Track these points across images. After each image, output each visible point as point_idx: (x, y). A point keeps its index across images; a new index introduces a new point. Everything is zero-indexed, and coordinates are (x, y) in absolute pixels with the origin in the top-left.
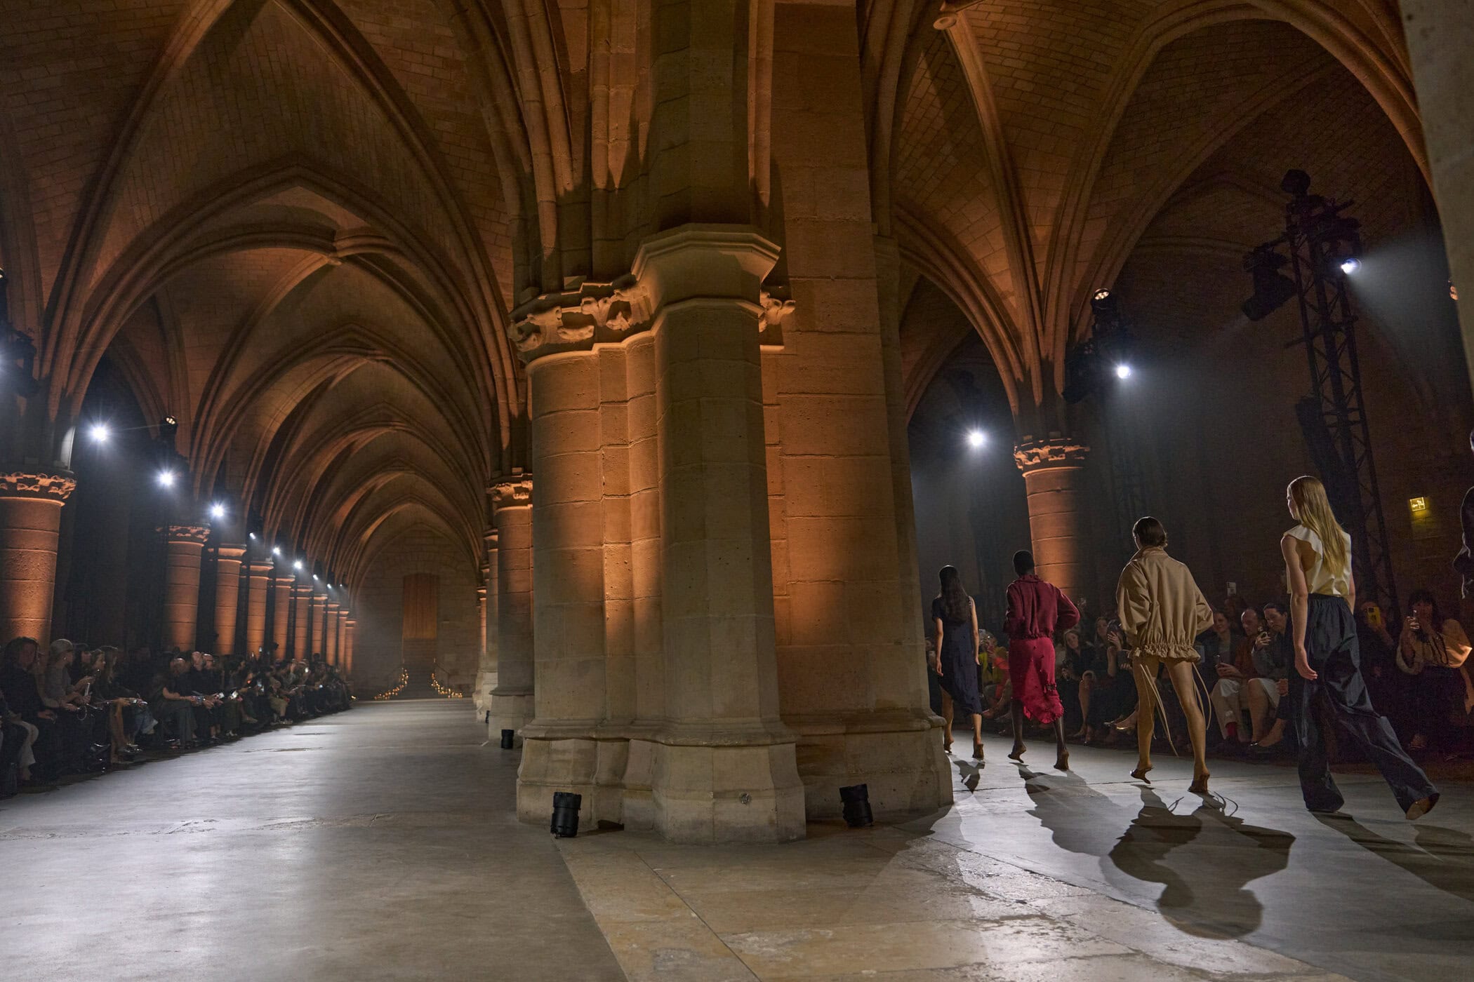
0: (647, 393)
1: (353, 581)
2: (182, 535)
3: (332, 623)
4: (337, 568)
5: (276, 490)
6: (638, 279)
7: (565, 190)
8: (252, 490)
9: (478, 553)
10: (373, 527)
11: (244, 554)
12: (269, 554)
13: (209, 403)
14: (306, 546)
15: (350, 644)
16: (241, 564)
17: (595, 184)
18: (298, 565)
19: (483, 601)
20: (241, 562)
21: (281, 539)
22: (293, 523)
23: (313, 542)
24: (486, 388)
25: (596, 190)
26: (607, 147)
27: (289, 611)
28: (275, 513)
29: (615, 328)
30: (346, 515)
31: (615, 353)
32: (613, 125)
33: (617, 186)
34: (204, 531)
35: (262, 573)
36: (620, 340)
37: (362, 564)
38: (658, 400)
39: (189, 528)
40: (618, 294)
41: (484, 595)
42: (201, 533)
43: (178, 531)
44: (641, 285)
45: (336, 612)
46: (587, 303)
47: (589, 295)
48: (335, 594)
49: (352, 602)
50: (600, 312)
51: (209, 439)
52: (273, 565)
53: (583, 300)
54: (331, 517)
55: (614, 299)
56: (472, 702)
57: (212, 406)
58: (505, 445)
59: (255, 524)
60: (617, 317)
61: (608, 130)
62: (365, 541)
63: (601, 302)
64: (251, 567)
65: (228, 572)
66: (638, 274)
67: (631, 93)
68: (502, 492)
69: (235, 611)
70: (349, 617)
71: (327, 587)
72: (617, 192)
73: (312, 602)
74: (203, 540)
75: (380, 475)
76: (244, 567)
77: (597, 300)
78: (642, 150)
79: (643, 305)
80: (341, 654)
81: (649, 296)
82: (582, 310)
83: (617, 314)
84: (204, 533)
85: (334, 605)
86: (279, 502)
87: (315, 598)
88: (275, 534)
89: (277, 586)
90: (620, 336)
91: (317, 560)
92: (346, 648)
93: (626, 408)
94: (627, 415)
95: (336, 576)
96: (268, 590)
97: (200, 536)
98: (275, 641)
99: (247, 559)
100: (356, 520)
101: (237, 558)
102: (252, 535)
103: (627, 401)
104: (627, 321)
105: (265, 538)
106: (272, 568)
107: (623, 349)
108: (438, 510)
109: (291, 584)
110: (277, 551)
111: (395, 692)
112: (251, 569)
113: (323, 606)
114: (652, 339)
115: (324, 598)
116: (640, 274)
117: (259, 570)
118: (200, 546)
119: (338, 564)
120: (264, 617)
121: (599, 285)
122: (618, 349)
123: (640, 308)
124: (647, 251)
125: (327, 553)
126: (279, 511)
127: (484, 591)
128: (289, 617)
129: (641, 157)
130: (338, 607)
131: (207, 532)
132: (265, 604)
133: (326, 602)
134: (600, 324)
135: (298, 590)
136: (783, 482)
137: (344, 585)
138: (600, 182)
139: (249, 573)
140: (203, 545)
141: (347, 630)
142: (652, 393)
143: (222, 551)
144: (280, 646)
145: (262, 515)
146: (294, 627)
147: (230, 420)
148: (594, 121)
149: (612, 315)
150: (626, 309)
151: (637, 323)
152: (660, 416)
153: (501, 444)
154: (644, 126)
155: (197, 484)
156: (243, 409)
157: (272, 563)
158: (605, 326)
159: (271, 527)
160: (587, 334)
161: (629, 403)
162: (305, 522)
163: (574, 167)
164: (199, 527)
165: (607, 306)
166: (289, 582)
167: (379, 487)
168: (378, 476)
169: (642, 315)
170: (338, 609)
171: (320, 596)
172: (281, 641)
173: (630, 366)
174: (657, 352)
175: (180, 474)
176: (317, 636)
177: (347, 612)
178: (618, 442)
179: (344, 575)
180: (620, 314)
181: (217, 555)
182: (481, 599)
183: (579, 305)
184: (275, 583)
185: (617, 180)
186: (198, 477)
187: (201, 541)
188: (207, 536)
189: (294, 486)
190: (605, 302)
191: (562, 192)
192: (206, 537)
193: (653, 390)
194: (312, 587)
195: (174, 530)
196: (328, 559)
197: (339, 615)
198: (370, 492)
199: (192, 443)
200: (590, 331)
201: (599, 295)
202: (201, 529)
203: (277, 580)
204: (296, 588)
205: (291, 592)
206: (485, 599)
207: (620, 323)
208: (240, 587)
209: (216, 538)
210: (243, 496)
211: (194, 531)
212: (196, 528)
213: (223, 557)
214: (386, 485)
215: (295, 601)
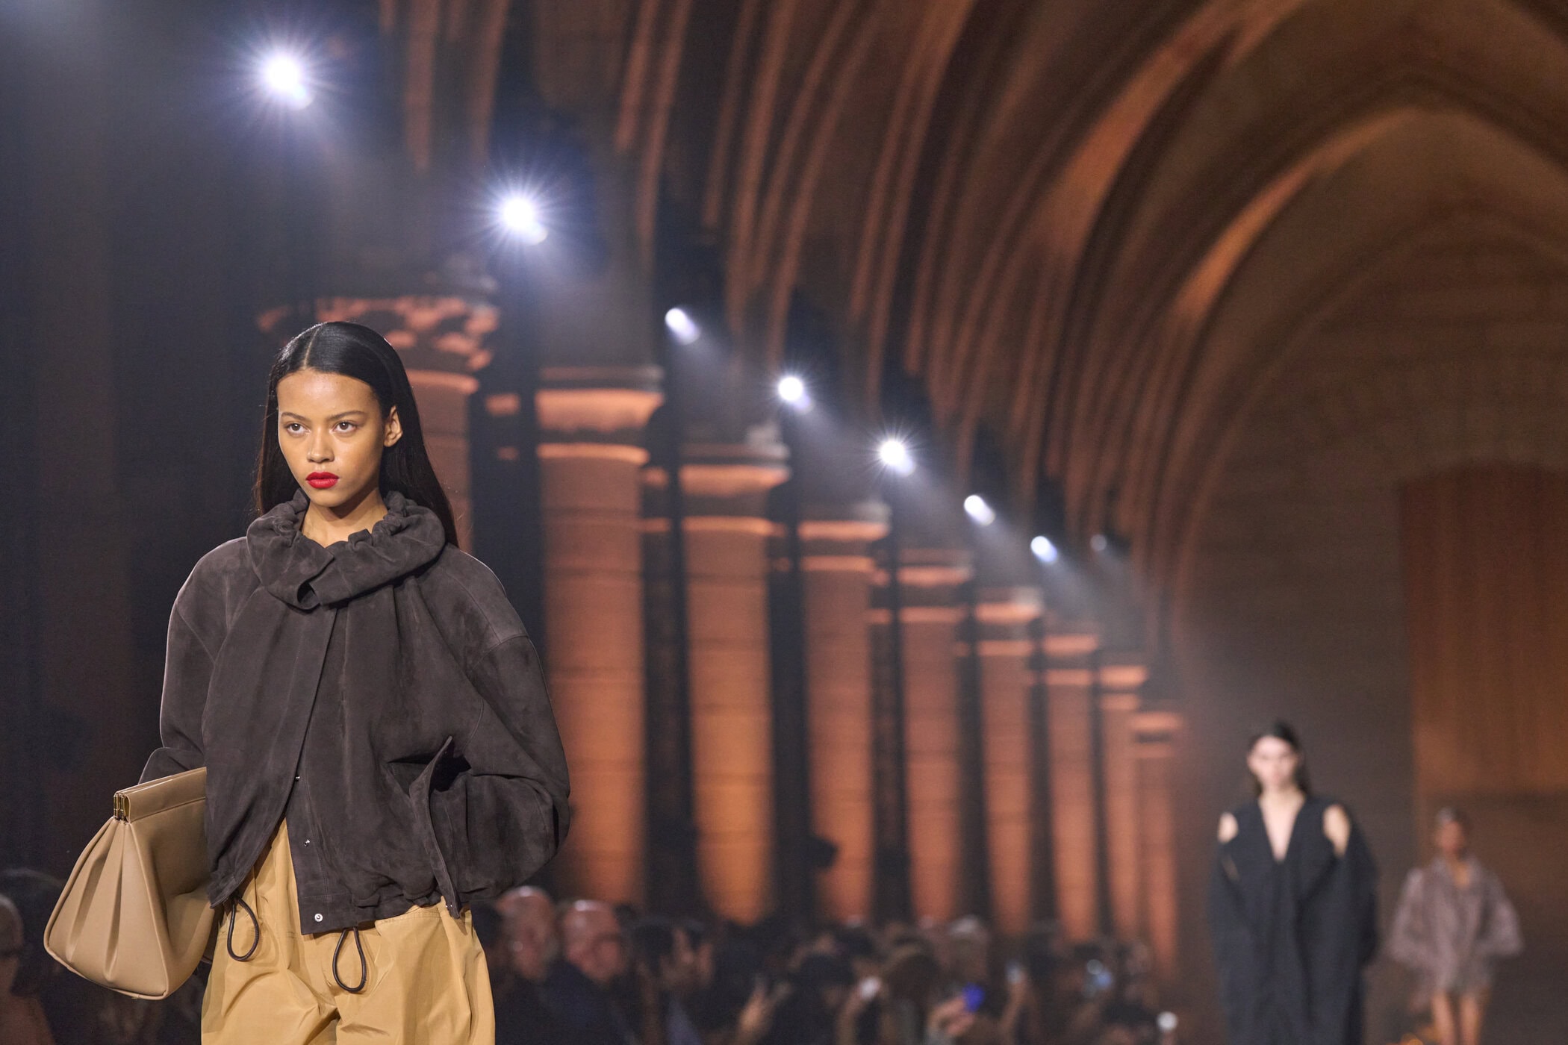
1: (1151, 516)
4: (1074, 459)
5: (767, 86)
8: (664, 97)
11: (657, 416)
14: (925, 355)
15: (1160, 830)
16: (645, 467)
18: (895, 454)
20: (641, 455)
21: (810, 333)
28: (773, 203)
35: (734, 505)
39: (402, 306)
42: (455, 324)
48: (1072, 585)
49: (1154, 620)
52: (782, 462)
59: (687, 262)
62: (1199, 313)
64: (687, 474)
65: (588, 505)
69: (636, 696)
70: (1149, 696)
71: (1034, 554)
73: (972, 631)
74: (470, 355)
76: (657, 477)
80: (1125, 881)
84: (474, 323)
86: (788, 147)
87: (983, 611)
88: (780, 302)
89: (811, 562)
92: (1143, 848)
96: (771, 582)
97: (456, 343)
98: (820, 832)
100: (1149, 214)
101: (621, 435)
102: (678, 321)
105: (738, 328)
106: (778, 473)
109: (868, 548)
110: (793, 391)
112: (686, 488)
113: (1020, 648)
115: (1024, 607)
117: (725, 490)
118: (458, 389)
120: (765, 717)
126: (791, 192)
128: (875, 711)
131: (484, 319)
132: (762, 651)
133: (1035, 629)
139: (678, 503)
140: (468, 385)
143: (555, 405)
144: (846, 854)
145: (711, 215)
155: (419, 95)
157: (779, 451)
159: (758, 276)
162: (914, 236)
164: (448, 293)
166: (858, 538)
167: (1249, 40)
170: (1094, 661)
171: (1006, 601)
172: (850, 827)
175: (338, 49)
177: (1134, 676)
179: (1111, 493)
181: (533, 428)
184: (798, 547)
186: (421, 54)
187: (457, 364)
188: (487, 340)
192: (482, 345)
196: (1029, 410)
202: (453, 306)
203: (811, 530)
204: (893, 566)
205: (874, 585)
208: (648, 576)
209: (524, 344)
210: (625, 134)
211: (424, 317)
212: (432, 305)
213: (560, 436)
214: (1280, 33)
215: (896, 628)
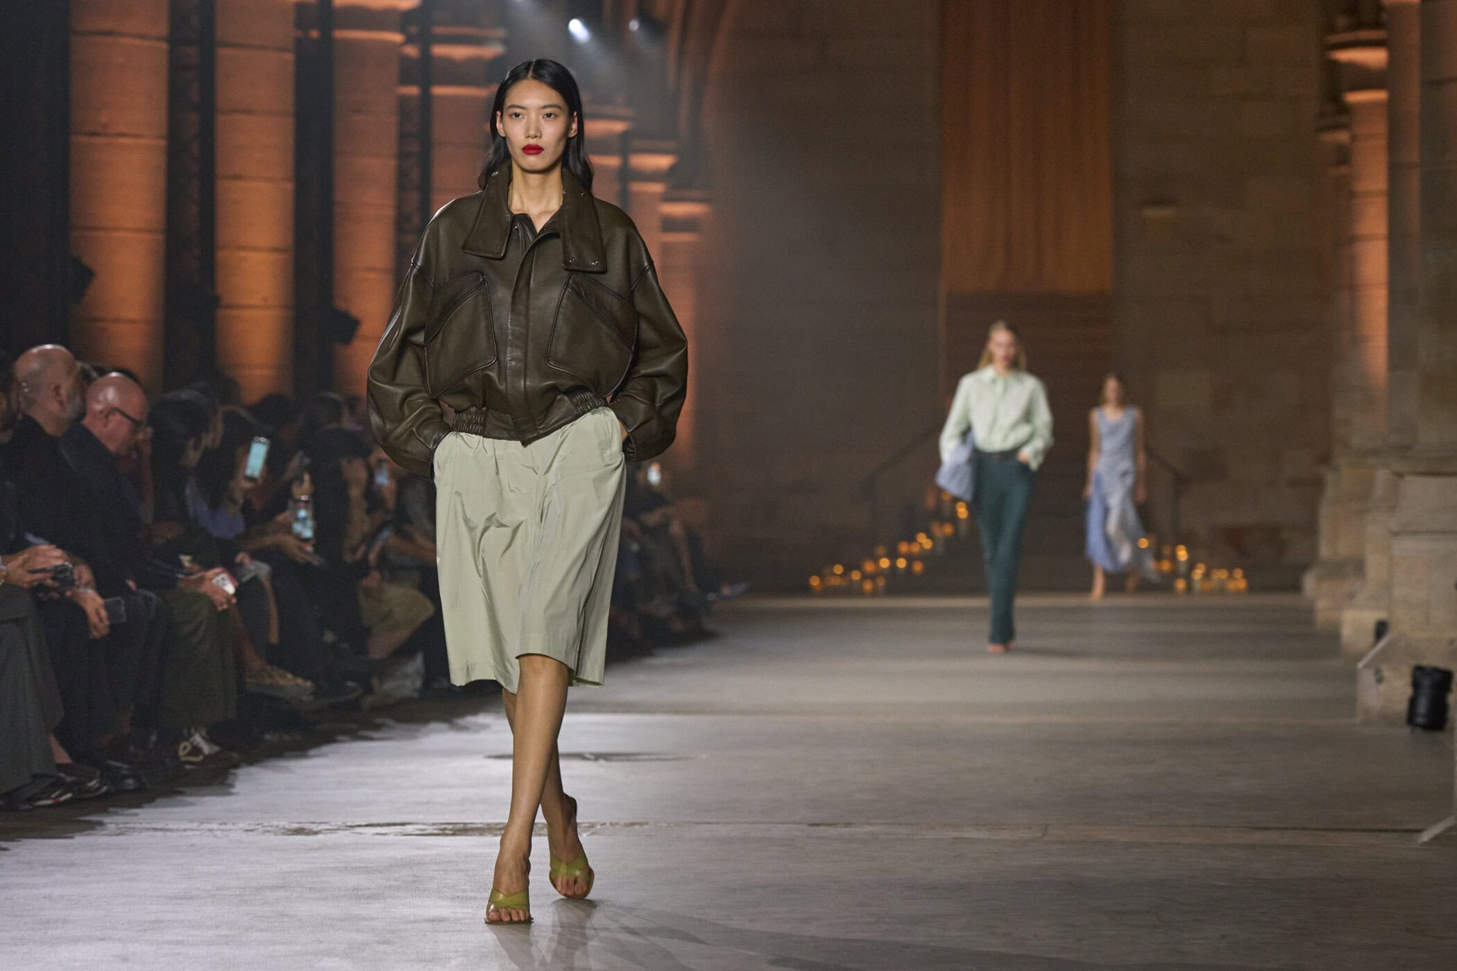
27: (402, 156)
41: (1365, 78)
45: (613, 161)
48: (606, 65)
56: (1306, 615)
69: (158, 160)
70: (677, 180)
89: (341, 34)
96: (301, 47)
109: (402, 20)
120: (289, 186)
127: (1375, 57)
128: (402, 185)
130: (624, 136)
132: (289, 123)
135: (439, 50)
137: (647, 19)
144: (366, 328)
170: (624, 145)
177: (663, 162)
182: (1354, 97)
194: (501, 33)
197: (626, 175)
204: (425, 40)
205: (405, 59)
206: (1380, 96)
208: (175, 40)
215: (426, 103)
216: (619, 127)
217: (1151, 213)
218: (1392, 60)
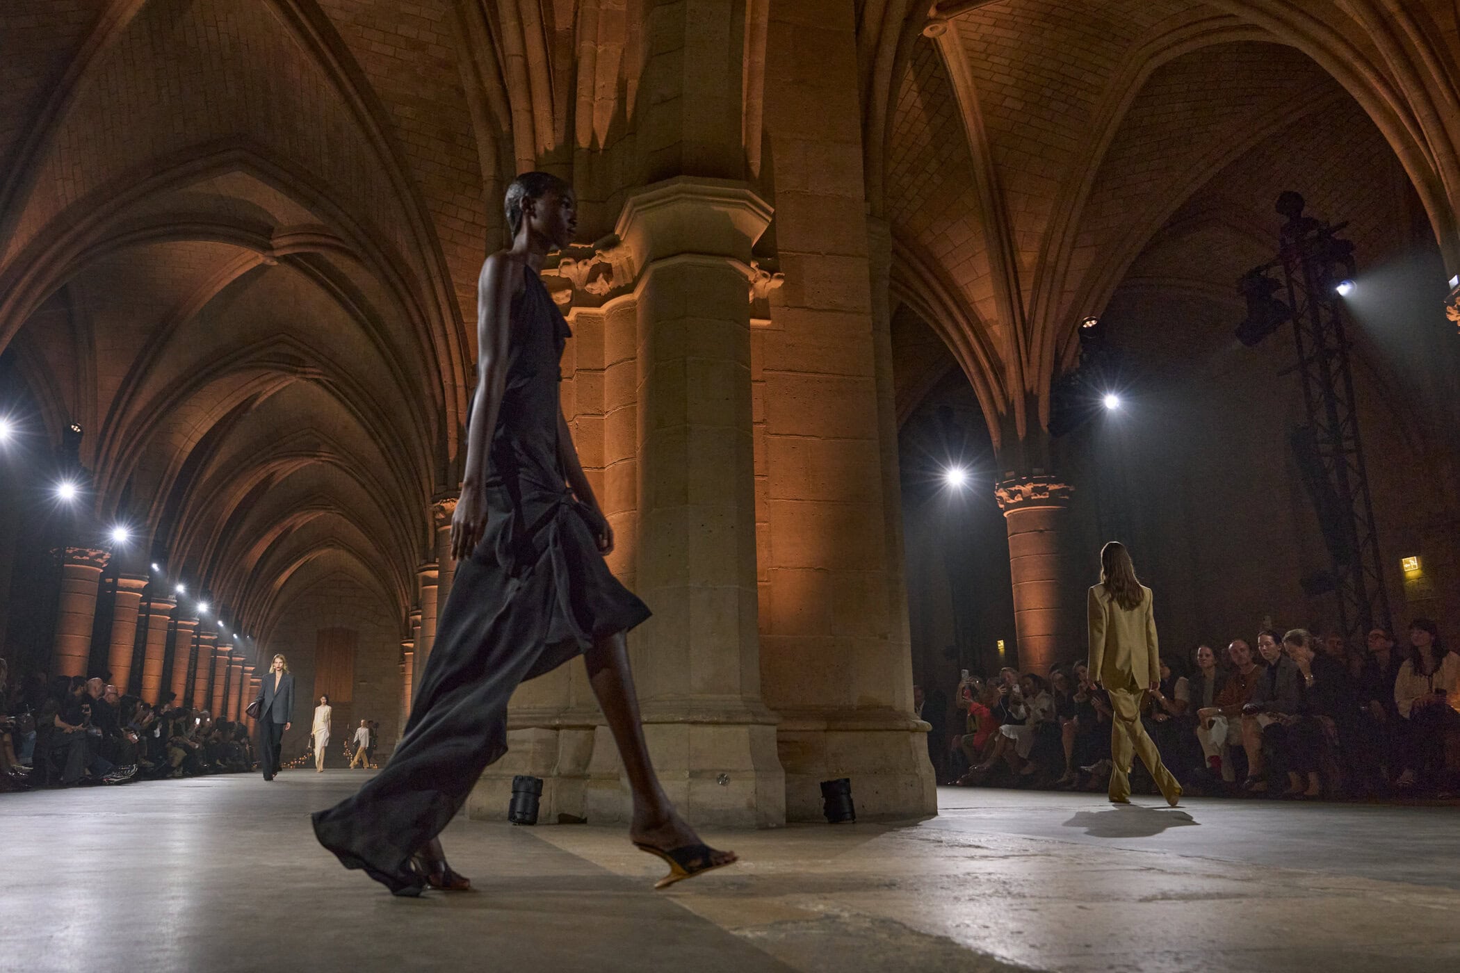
0: (628, 359)
1: (261, 633)
2: (79, 558)
3: (235, 679)
4: (245, 617)
6: (622, 239)
7: (546, 151)
8: (159, 516)
9: (405, 602)
10: (287, 574)
11: (146, 588)
12: (171, 591)
13: (119, 411)
14: (213, 588)
16: (141, 599)
17: (578, 143)
18: (203, 607)
19: (410, 655)
20: (141, 596)
21: (186, 576)
22: (201, 559)
23: (221, 583)
24: (433, 396)
25: (580, 148)
26: (593, 106)
27: (190, 659)
28: (182, 545)
29: (594, 293)
30: (259, 556)
31: (593, 318)
32: (600, 83)
33: (601, 147)
34: (104, 555)
35: (162, 612)
36: (599, 305)
37: (272, 616)
38: (639, 365)
39: (88, 550)
40: (600, 254)
41: (409, 650)
42: (101, 556)
43: (75, 553)
44: (625, 245)
45: (241, 667)
46: (568, 264)
47: (568, 256)
48: (240, 644)
49: (258, 657)
50: (579, 276)
51: (116, 453)
52: (175, 603)
53: (562, 262)
54: (242, 558)
55: (594, 261)
57: (122, 415)
58: (452, 458)
59: (160, 553)
60: (599, 278)
61: (594, 87)
62: (278, 588)
63: (581, 263)
64: (152, 604)
65: (126, 605)
66: (621, 234)
67: (620, 51)
68: (446, 508)
69: (132, 650)
70: (254, 673)
71: (233, 637)
72: (601, 152)
73: (215, 652)
74: (102, 564)
75: (298, 514)
76: (144, 602)
77: (577, 261)
78: (629, 108)
79: (626, 268)
81: (632, 258)
82: (560, 271)
83: (598, 276)
84: (104, 557)
85: (238, 659)
87: (219, 648)
88: (180, 569)
89: (179, 629)
90: (600, 301)
91: (223, 605)
93: (603, 376)
94: (603, 384)
95: (243, 627)
96: (169, 631)
97: (100, 561)
98: (172, 691)
99: (149, 593)
100: (269, 564)
101: (137, 590)
102: (155, 566)
103: (604, 370)
104: (608, 284)
105: (169, 571)
106: (175, 606)
107: (602, 315)
108: (361, 555)
109: (194, 628)
110: (180, 588)
111: (302, 761)
112: (151, 607)
113: (227, 658)
114: (635, 303)
115: (229, 649)
116: (624, 235)
117: (161, 608)
118: (98, 571)
119: (247, 612)
120: (163, 661)
121: (580, 246)
122: (597, 314)
123: (623, 270)
124: (635, 205)
125: (235, 598)
127: (411, 645)
129: (629, 116)
130: (243, 661)
131: (107, 556)
132: (165, 647)
133: (230, 654)
134: (578, 288)
135: (201, 637)
136: (766, 462)
137: (251, 636)
138: (583, 141)
139: (148, 610)
140: (102, 571)
141: (251, 689)
142: (632, 359)
143: (121, 581)
145: (168, 543)
146: (194, 677)
147: (141, 433)
148: (580, 78)
149: (592, 278)
150: (608, 271)
151: (619, 287)
152: (640, 380)
153: (447, 456)
154: (633, 84)
155: (101, 501)
156: (157, 421)
157: (175, 601)
158: (584, 291)
159: (176, 560)
160: (563, 299)
161: (606, 372)
162: (214, 559)
163: (556, 126)
164: (99, 548)
165: (587, 269)
166: (192, 625)
167: (297, 527)
168: (296, 515)
169: (624, 277)
170: (243, 663)
171: (225, 646)
172: (179, 691)
173: (609, 334)
174: (639, 315)
176: (219, 691)
177: (252, 668)
178: (593, 412)
179: (252, 626)
180: (601, 276)
181: (115, 587)
183: (557, 268)
184: (176, 626)
185: (601, 142)
187: (99, 565)
188: (108, 561)
189: (204, 517)
190: (585, 264)
191: (541, 151)
192: (105, 562)
193: (634, 356)
194: (217, 633)
195: (71, 552)
196: (236, 603)
197: (243, 671)
198: (287, 532)
199: (97, 457)
200: (567, 296)
201: (580, 257)
202: (101, 552)
203: (179, 622)
204: (199, 634)
205: (193, 638)
207: (600, 286)
209: (117, 565)
210: (149, 521)
211: (93, 554)
212: (95, 551)
213: (122, 589)
214: (304, 526)
215: (198, 647)
216: (242, 659)
217: (361, 683)
218: (414, 646)
